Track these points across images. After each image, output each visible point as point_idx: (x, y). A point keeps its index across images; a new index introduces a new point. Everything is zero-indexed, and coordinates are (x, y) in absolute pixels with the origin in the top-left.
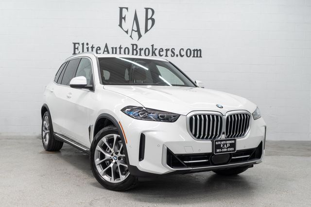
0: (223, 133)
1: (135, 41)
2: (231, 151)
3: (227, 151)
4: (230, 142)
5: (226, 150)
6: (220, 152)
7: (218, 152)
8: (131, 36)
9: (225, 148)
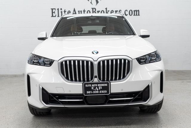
0: (96, 77)
1: (94, 6)
2: (103, 93)
4: (103, 85)
5: (98, 92)
7: (88, 94)
8: (91, 3)
9: (96, 90)
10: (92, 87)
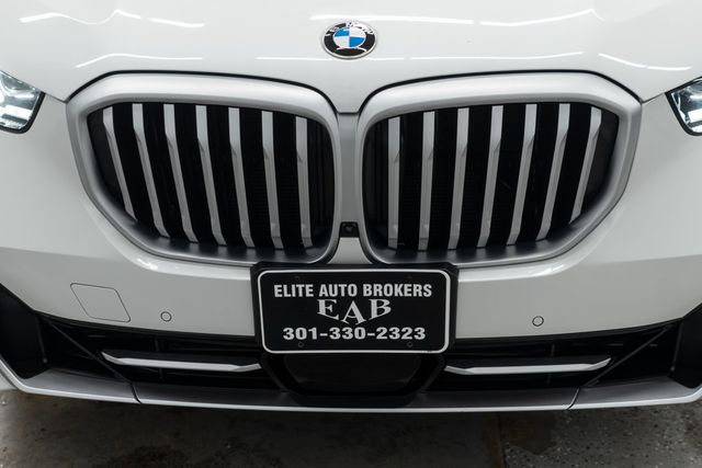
0: (349, 230)
3: (370, 342)
4: (397, 290)
6: (309, 343)
9: (353, 323)
10: (322, 303)
